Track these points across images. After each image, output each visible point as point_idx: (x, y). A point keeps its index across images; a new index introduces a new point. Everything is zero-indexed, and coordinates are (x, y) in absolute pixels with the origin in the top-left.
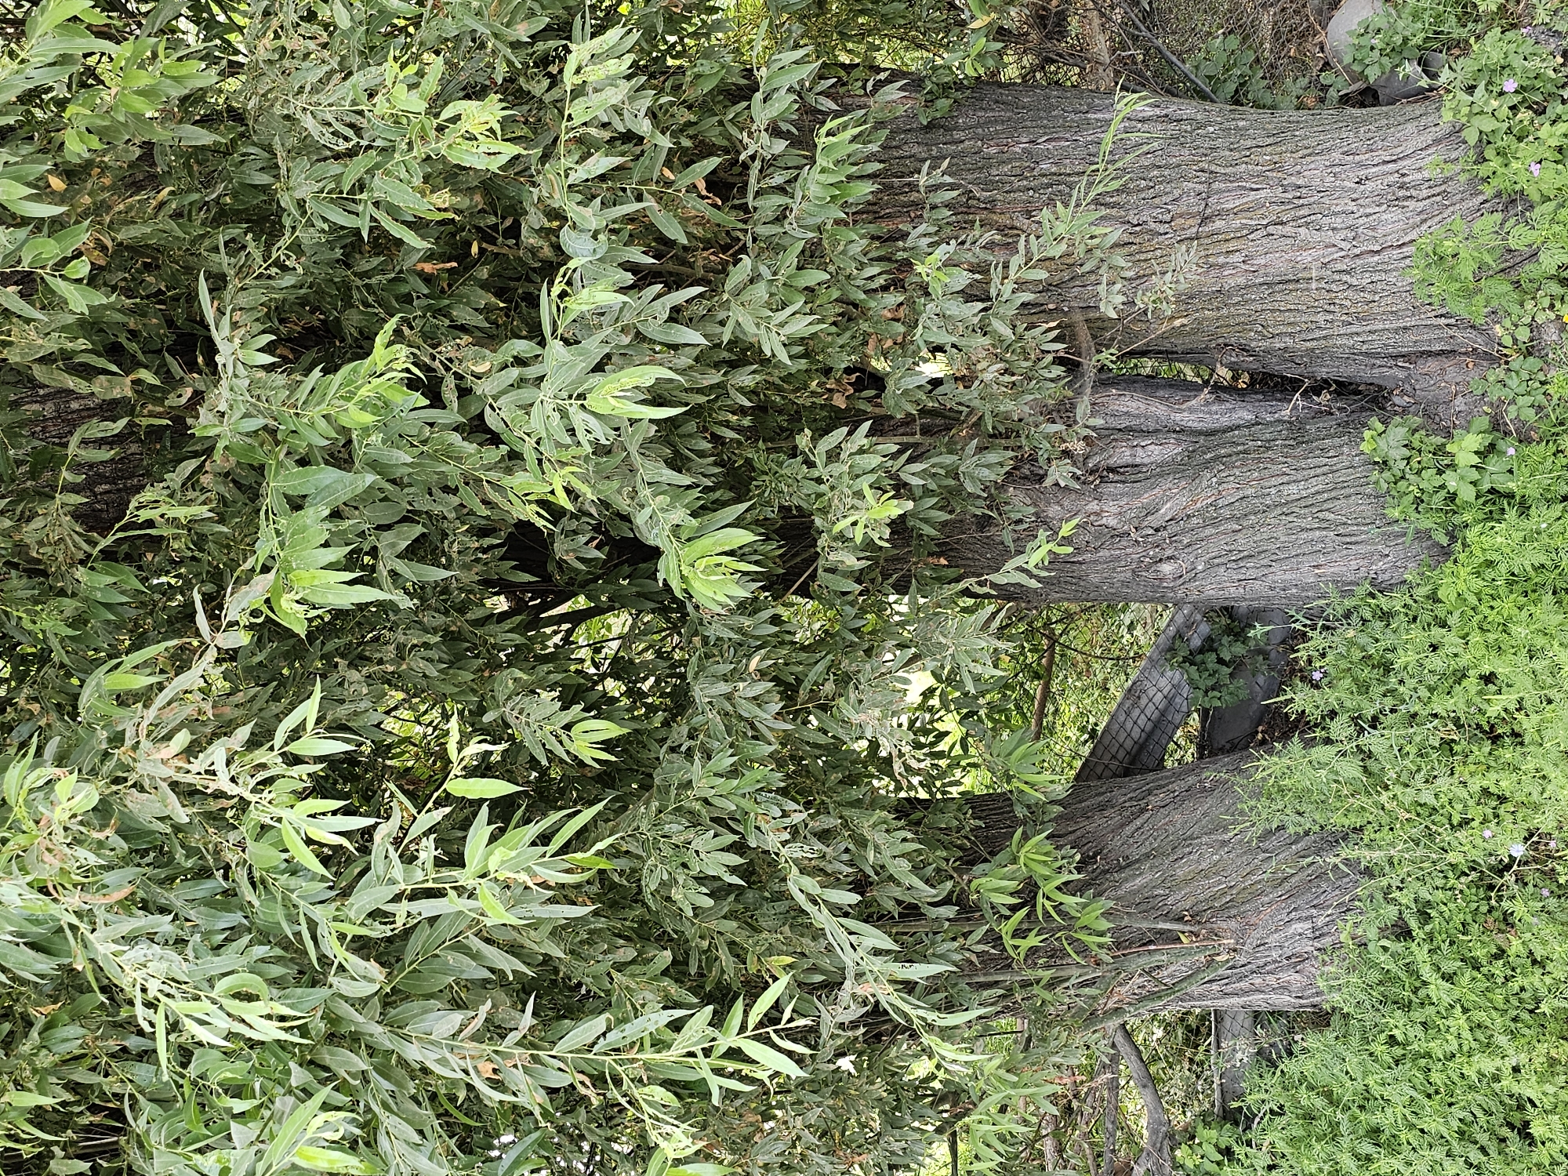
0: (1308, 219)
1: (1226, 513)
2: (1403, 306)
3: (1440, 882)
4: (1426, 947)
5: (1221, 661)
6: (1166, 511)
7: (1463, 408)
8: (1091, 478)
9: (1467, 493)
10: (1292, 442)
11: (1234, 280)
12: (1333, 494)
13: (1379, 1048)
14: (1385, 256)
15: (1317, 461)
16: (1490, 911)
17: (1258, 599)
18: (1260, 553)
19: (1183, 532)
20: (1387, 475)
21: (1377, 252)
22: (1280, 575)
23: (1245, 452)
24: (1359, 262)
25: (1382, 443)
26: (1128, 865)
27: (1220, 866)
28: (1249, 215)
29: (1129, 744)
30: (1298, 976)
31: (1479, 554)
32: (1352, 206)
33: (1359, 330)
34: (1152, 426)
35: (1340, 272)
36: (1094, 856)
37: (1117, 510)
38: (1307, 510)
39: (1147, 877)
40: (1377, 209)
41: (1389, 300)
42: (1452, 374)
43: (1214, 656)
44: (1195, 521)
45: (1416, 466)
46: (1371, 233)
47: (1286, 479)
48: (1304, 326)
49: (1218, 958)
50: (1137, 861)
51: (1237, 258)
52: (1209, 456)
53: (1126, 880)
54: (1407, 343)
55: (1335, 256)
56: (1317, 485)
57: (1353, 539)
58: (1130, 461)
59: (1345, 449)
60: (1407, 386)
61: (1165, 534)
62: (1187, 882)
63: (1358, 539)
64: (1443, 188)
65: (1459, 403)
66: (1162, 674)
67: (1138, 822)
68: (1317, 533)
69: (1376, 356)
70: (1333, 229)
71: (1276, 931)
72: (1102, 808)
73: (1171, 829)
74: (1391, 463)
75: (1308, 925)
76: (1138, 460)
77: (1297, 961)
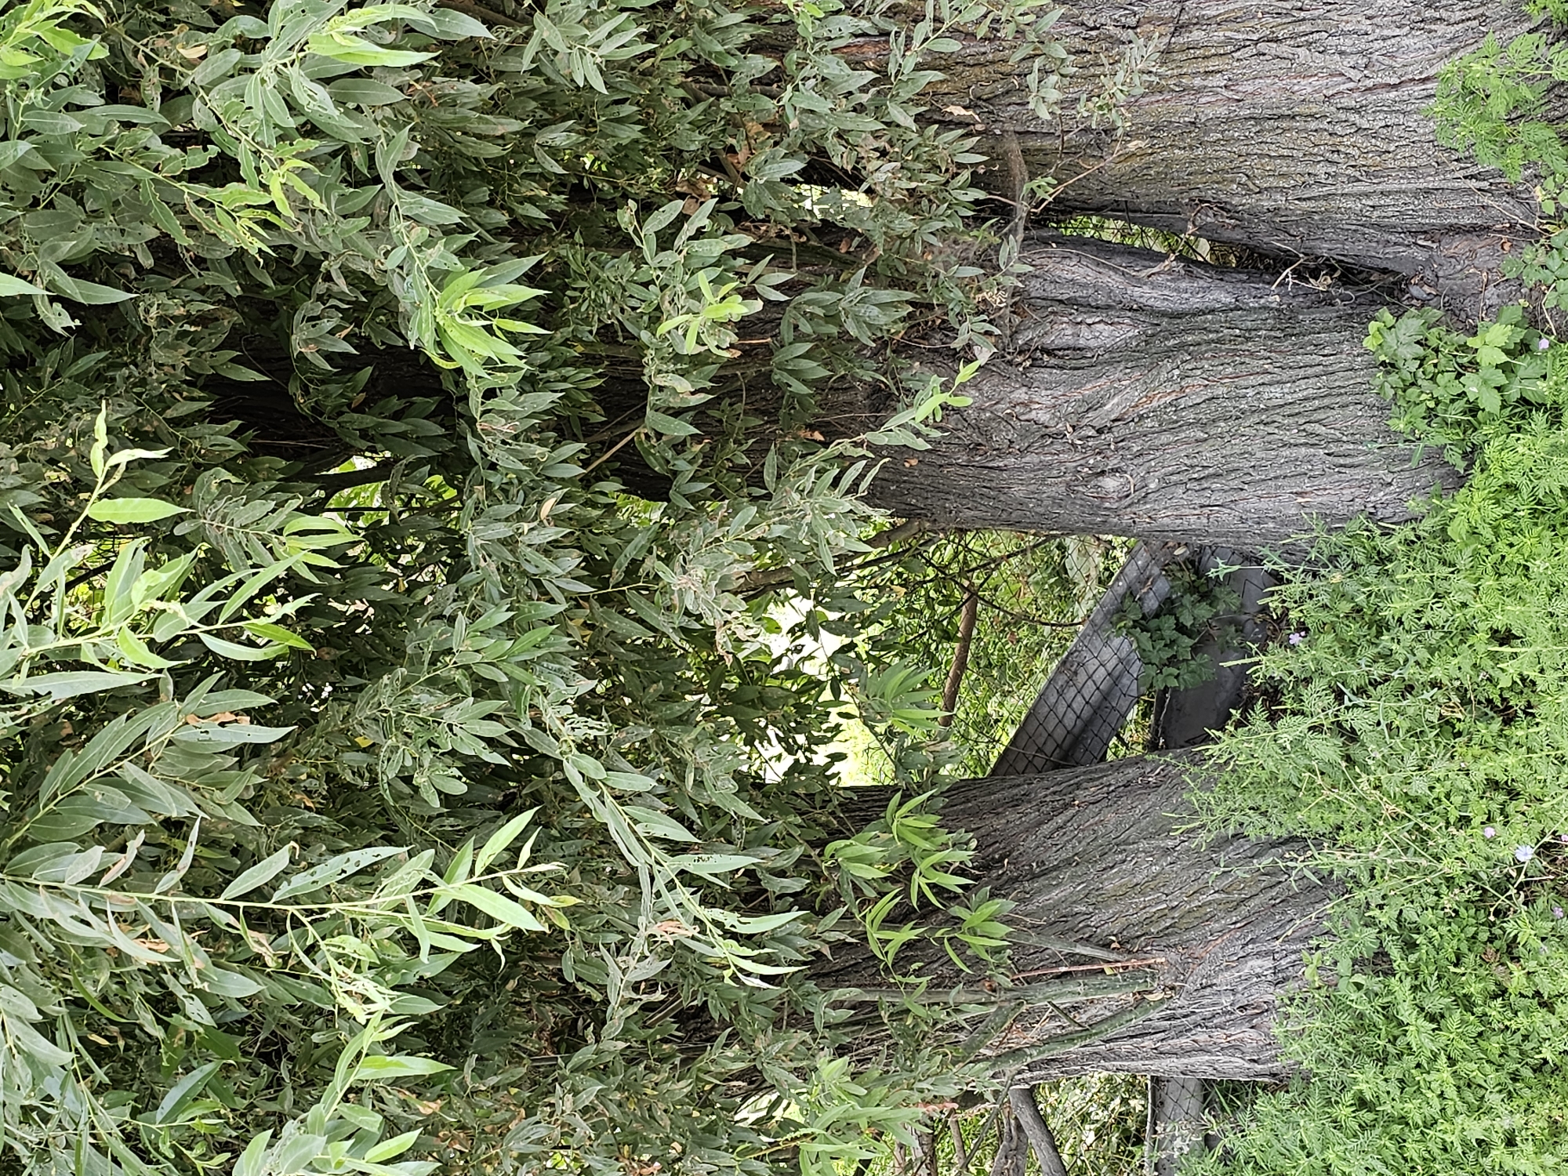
0: (1310, 38)
1: (1190, 416)
2: (1424, 161)
3: (1431, 900)
4: (1408, 982)
5: (1180, 628)
6: (1113, 407)
7: (1495, 301)
8: (1019, 359)
9: (1491, 402)
10: (1278, 334)
11: (1211, 109)
12: (1326, 401)
13: (1343, 1112)
14: (1404, 92)
15: (1308, 359)
16: (1491, 940)
17: (1225, 535)
18: (1229, 472)
19: (1134, 436)
20: (1393, 378)
21: (1395, 86)
22: (1254, 502)
23: (1218, 341)
24: (1371, 98)
25: (1390, 338)
26: (1043, 873)
27: (1161, 879)
28: (1236, 26)
29: (1060, 734)
30: (1253, 1033)
31: (1498, 474)
32: (1365, 25)
33: (1370, 189)
34: (1102, 300)
35: (1347, 109)
36: (1001, 860)
37: (1050, 402)
38: (1292, 420)
39: (1068, 889)
40: (1397, 32)
41: (1407, 152)
42: (1483, 258)
43: (1172, 621)
44: (1149, 423)
45: (1432, 369)
46: (1387, 61)
47: (1267, 378)
48: (1300, 180)
49: (1149, 997)
50: (1056, 868)
51: (1218, 81)
52: (1172, 342)
53: (1040, 891)
54: (1428, 213)
55: (1342, 88)
56: (1306, 388)
57: (1348, 461)
58: (1071, 342)
59: (1346, 347)
60: (1428, 273)
61: (1109, 437)
62: (1117, 898)
63: (1355, 461)
64: (1481, 11)
65: (1491, 295)
66: (1106, 644)
67: (1060, 820)
68: (1303, 450)
69: (1391, 229)
70: (1341, 53)
71: (1227, 968)
72: (1015, 803)
73: (1101, 831)
74: (1400, 364)
75: (1268, 963)
76: (1082, 342)
77: (1253, 1013)
